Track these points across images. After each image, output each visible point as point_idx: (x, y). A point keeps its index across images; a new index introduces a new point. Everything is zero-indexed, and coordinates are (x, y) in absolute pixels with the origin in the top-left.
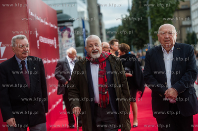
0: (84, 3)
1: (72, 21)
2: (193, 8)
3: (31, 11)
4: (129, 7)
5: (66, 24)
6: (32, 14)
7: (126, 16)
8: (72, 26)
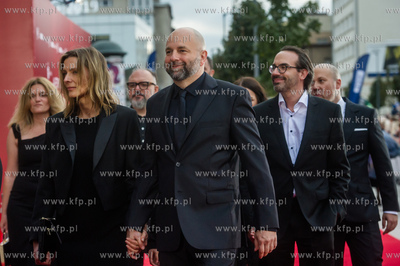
0: (149, 24)
1: (122, 55)
2: (336, 45)
3: (41, 32)
4: (224, 37)
5: (112, 59)
6: (41, 37)
7: (219, 50)
8: (122, 62)
